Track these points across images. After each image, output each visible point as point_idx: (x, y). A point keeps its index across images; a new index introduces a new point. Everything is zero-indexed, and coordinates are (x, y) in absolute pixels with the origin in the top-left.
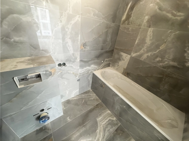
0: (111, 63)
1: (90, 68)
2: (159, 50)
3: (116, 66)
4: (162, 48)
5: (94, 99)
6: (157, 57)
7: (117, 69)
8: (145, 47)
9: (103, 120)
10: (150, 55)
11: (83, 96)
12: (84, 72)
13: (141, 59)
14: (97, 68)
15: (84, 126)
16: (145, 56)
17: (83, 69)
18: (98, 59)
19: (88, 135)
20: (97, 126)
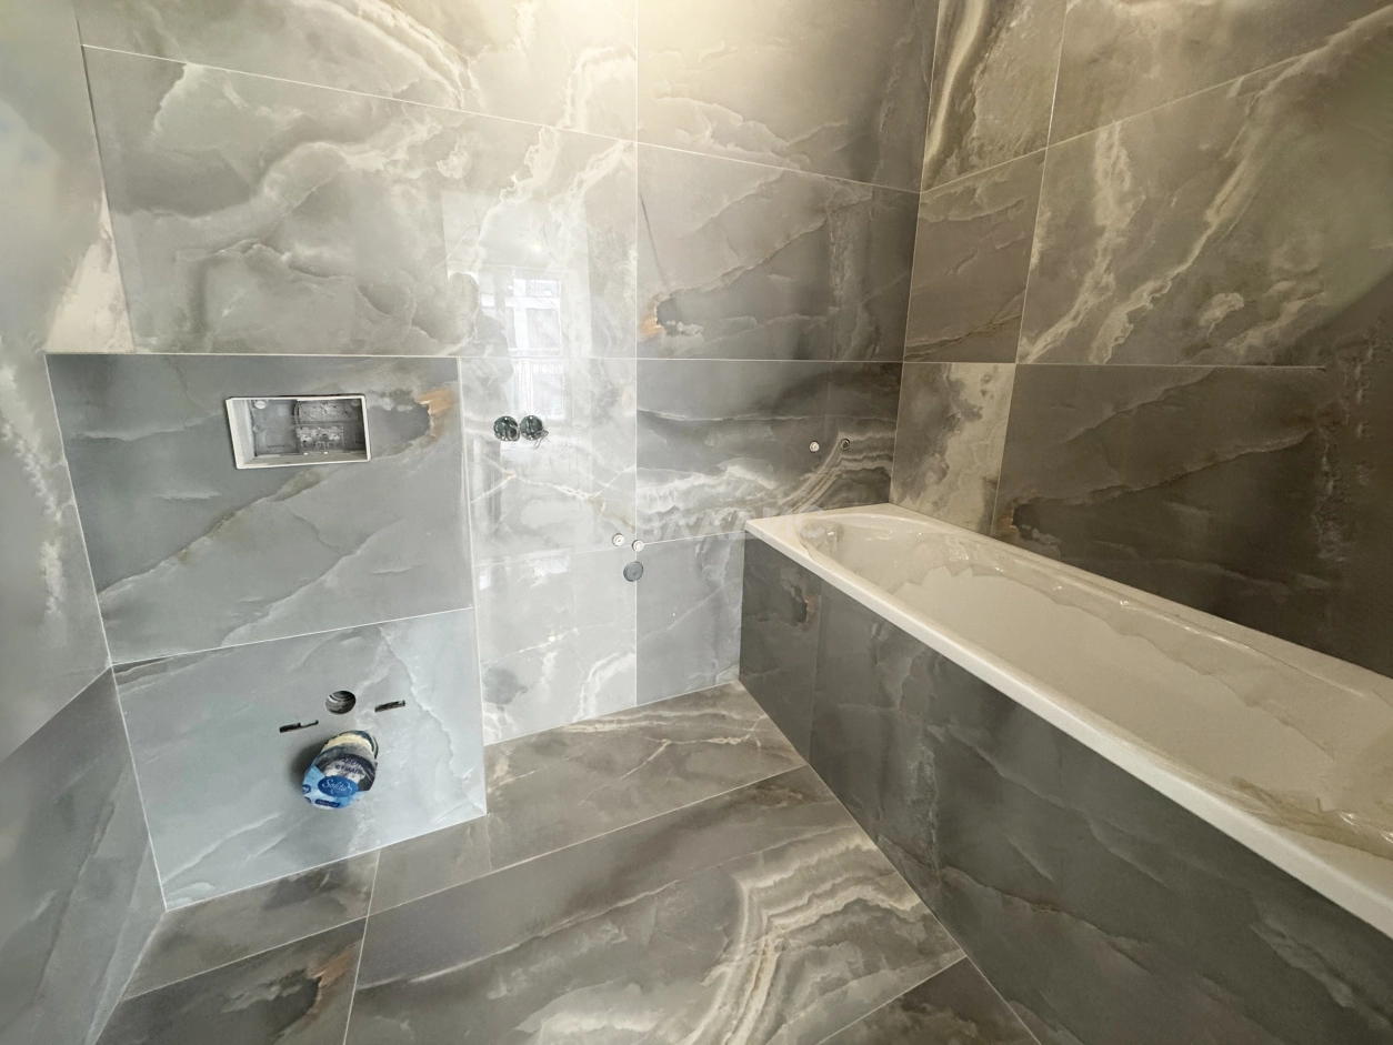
0: (891, 468)
1: (722, 489)
2: (1203, 239)
3: (931, 477)
4: (1225, 215)
5: (750, 745)
6: (1206, 293)
7: (939, 510)
8: (1101, 264)
9: (798, 893)
10: (1154, 300)
11: (666, 719)
12: (674, 509)
13: (1093, 360)
14: (770, 494)
15: (616, 915)
16: (1117, 323)
17: (666, 488)
18: (774, 424)
19: (634, 988)
20: (730, 931)
